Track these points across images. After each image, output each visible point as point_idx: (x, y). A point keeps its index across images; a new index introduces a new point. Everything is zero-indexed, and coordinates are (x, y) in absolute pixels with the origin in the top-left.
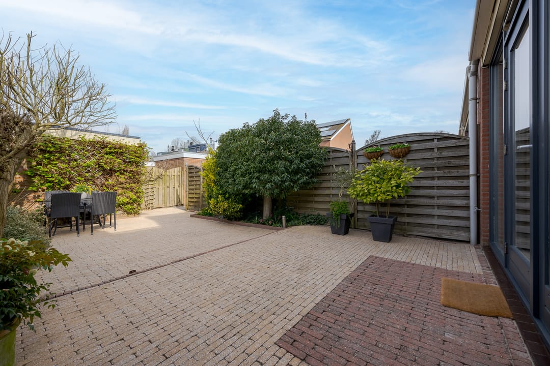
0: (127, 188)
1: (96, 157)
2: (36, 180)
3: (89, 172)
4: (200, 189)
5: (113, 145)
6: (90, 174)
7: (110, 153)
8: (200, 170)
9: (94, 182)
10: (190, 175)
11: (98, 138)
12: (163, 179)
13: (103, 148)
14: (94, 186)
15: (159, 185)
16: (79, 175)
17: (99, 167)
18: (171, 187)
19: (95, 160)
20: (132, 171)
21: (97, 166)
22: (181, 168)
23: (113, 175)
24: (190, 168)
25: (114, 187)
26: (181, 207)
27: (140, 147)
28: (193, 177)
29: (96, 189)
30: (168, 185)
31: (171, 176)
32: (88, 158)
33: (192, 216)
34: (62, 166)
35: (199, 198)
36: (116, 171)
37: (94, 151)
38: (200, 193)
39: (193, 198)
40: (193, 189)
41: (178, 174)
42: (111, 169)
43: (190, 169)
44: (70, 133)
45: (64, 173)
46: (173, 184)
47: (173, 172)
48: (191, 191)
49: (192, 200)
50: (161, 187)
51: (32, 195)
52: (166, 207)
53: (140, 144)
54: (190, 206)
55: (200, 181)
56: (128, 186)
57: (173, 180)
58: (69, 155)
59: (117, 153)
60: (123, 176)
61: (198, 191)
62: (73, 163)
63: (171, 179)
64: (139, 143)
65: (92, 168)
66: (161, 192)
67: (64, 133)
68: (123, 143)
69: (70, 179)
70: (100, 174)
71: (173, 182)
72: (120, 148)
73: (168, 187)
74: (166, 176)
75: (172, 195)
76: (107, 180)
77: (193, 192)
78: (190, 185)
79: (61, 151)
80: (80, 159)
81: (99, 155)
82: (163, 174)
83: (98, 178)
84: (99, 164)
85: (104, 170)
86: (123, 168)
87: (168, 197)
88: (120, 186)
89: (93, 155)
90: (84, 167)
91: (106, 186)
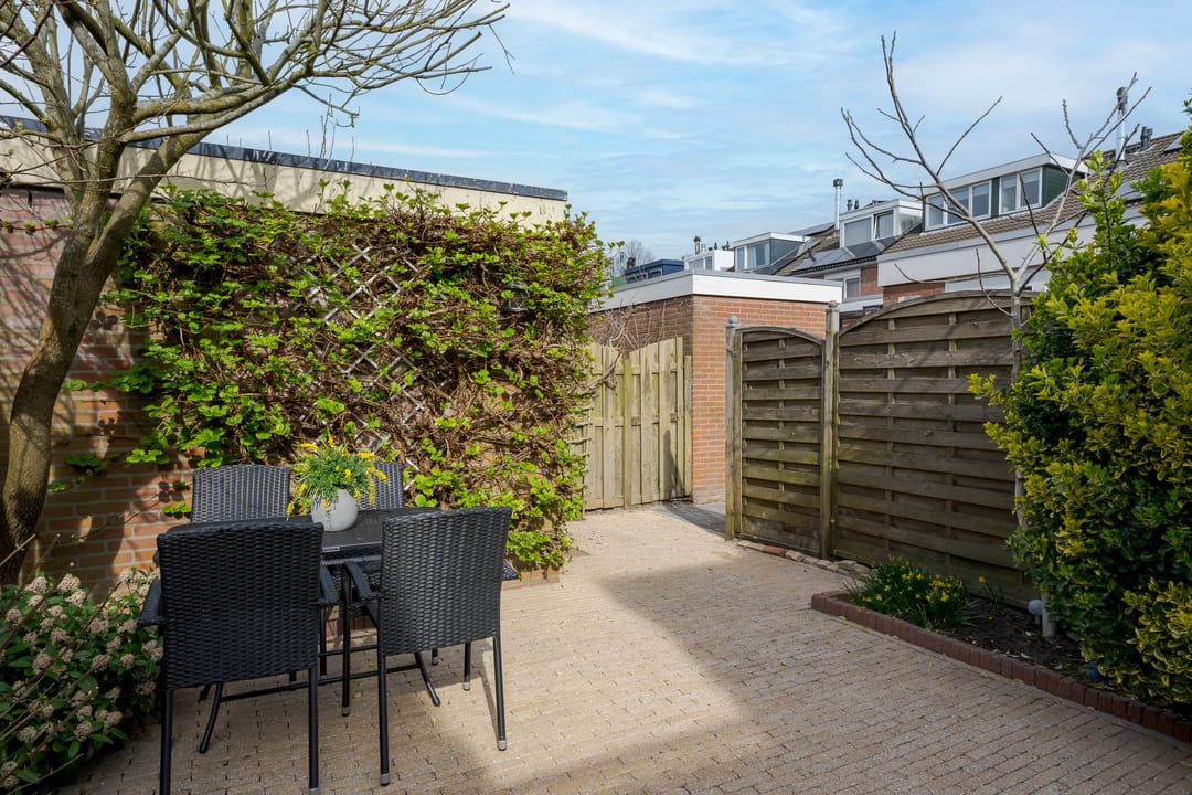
0: (514, 447)
1: (394, 297)
2: (166, 410)
3: (364, 370)
4: (817, 447)
5: (460, 230)
6: (370, 381)
7: (450, 273)
8: (821, 346)
9: (386, 418)
10: (756, 373)
11: (397, 203)
12: (618, 390)
13: (419, 250)
14: (385, 439)
15: (603, 414)
16: (328, 388)
17: (404, 345)
18: (647, 422)
19: (391, 311)
20: (540, 362)
21: (398, 340)
22: (680, 340)
23: (462, 383)
24: (751, 338)
25: (463, 439)
26: (683, 507)
27: (568, 238)
28: (776, 382)
29: (395, 453)
30: (635, 415)
31: (647, 375)
32: (361, 302)
33: (819, 604)
34: (260, 342)
35: (814, 490)
36: (474, 365)
37: (383, 265)
38: (817, 468)
39: (774, 484)
40: (771, 443)
41: (672, 366)
42: (451, 354)
43: (751, 344)
44: (291, 181)
45: (270, 379)
46: (654, 410)
47: (651, 360)
48: (757, 452)
49: (768, 494)
50: (610, 424)
51: (155, 486)
52: (627, 505)
53: (567, 225)
54: (753, 520)
55: (818, 403)
56: (518, 433)
57: (653, 394)
58: (284, 290)
59: (475, 270)
60: (500, 389)
61: (809, 457)
62: (303, 327)
63: (647, 387)
64: (561, 219)
65: (379, 350)
66: (612, 443)
67: (267, 180)
68: (502, 218)
69: (294, 406)
70: (410, 378)
71: (653, 401)
72: (491, 244)
73: (636, 424)
74: (627, 377)
75: (649, 457)
76: (437, 409)
77: (771, 454)
78: (749, 422)
79: (251, 267)
80: (331, 306)
81: (406, 284)
82: (619, 367)
83: (402, 398)
84: (404, 330)
85: (427, 359)
86: (502, 346)
87: (635, 465)
88: (489, 434)
89: (382, 286)
90: (343, 344)
91: (432, 437)
